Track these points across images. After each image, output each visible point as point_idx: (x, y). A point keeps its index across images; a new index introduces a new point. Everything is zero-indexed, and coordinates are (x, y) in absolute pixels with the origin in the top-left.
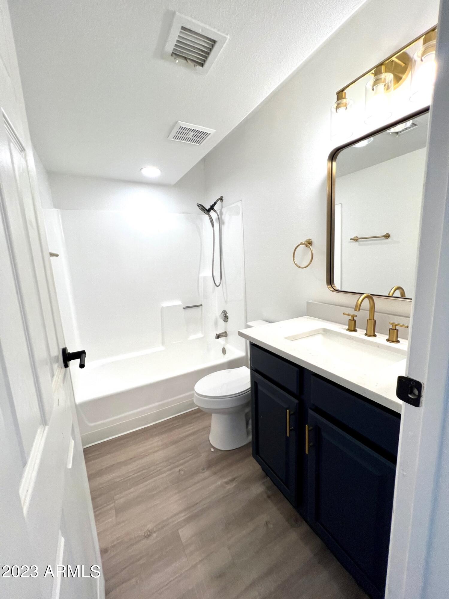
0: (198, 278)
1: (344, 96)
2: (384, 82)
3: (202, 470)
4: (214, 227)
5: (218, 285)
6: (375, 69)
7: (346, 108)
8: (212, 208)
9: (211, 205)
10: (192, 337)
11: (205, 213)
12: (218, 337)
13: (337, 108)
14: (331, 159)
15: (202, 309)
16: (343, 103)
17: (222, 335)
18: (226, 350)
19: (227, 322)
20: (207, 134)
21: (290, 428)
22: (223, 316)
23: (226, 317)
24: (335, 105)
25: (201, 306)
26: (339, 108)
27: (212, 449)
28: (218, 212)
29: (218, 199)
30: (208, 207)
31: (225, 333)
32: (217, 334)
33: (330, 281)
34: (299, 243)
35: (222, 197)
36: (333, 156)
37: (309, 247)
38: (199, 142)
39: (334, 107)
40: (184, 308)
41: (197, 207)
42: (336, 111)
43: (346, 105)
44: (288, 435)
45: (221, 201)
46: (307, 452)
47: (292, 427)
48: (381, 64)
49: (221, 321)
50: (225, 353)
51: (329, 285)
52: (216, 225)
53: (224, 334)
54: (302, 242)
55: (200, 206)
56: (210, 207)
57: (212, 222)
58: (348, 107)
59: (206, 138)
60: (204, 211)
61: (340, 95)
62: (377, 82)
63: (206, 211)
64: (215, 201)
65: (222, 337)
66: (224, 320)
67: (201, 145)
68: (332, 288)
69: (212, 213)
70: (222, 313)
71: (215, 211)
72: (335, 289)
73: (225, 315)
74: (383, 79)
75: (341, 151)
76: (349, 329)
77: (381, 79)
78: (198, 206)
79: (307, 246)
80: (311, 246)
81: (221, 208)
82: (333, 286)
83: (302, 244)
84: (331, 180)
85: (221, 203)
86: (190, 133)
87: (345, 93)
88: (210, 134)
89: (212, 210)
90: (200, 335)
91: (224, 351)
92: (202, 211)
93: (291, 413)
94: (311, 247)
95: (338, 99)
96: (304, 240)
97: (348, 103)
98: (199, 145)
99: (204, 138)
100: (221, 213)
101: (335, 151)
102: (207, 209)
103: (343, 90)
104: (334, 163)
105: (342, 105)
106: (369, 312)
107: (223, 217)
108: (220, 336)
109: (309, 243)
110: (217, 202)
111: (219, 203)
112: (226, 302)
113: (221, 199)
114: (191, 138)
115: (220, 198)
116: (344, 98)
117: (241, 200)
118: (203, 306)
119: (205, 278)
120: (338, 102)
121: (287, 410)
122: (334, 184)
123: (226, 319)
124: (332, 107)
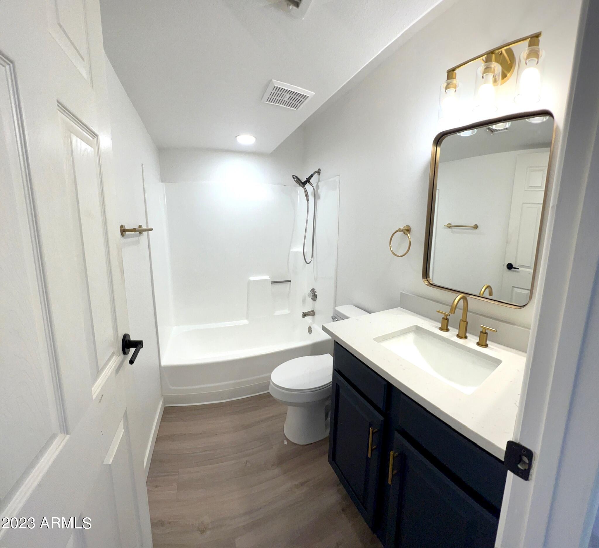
0: (289, 252)
1: (454, 77)
2: (494, 72)
3: (271, 467)
4: (309, 201)
5: (308, 262)
6: (486, 55)
7: (456, 91)
8: (308, 180)
9: (307, 178)
10: (278, 313)
11: (300, 185)
12: (305, 315)
13: (447, 88)
14: (436, 144)
15: (290, 284)
16: (452, 84)
17: (310, 314)
18: (312, 329)
19: (315, 300)
20: (305, 97)
21: (372, 446)
22: (312, 294)
23: (314, 296)
24: (445, 85)
25: (290, 281)
26: (449, 88)
27: (285, 441)
28: (314, 185)
29: (315, 172)
30: (303, 180)
31: (313, 311)
32: (303, 313)
33: (426, 274)
34: (397, 229)
35: (319, 169)
36: (439, 140)
37: (407, 235)
38: (296, 107)
39: (443, 87)
40: (271, 283)
41: (293, 179)
42: (446, 91)
43: (455, 87)
44: (369, 456)
45: (318, 174)
46: (390, 482)
47: (374, 446)
48: (492, 52)
49: (309, 299)
50: (311, 333)
51: (425, 279)
52: (311, 198)
53: (311, 313)
54: (400, 229)
55: (295, 178)
56: (306, 179)
57: (307, 196)
58: (457, 89)
59: (304, 101)
60: (299, 183)
61: (451, 73)
62: (487, 69)
63: (301, 184)
64: (312, 173)
65: (309, 316)
66: (312, 299)
67: (298, 109)
68: (427, 281)
69: (308, 186)
70: (310, 292)
71: (311, 185)
72: (430, 283)
73: (313, 294)
74: (492, 69)
75: (446, 137)
76: (442, 328)
77: (491, 68)
78: (293, 177)
79: (404, 233)
80: (409, 233)
81: (318, 182)
82: (428, 279)
83: (400, 230)
84: (434, 165)
85: (318, 176)
86: (286, 95)
87: (456, 74)
88: (308, 97)
89: (308, 183)
90: (286, 311)
91: (310, 330)
92: (298, 183)
93: (374, 431)
94: (408, 235)
95: (448, 79)
96: (402, 226)
97: (457, 85)
98: (295, 109)
99: (301, 102)
100: (317, 186)
101: (442, 135)
102: (303, 182)
103: (453, 70)
104: (439, 149)
105: (451, 86)
106: (462, 311)
107: (319, 191)
108: (307, 314)
109: (407, 230)
110: (314, 174)
111: (316, 175)
112: (316, 279)
113: (319, 172)
114: (287, 101)
115: (317, 170)
116: (454, 79)
117: (339, 175)
118: (292, 281)
119: (296, 253)
120: (448, 81)
121: (370, 428)
122: (437, 171)
123: (314, 298)
124: (441, 85)
